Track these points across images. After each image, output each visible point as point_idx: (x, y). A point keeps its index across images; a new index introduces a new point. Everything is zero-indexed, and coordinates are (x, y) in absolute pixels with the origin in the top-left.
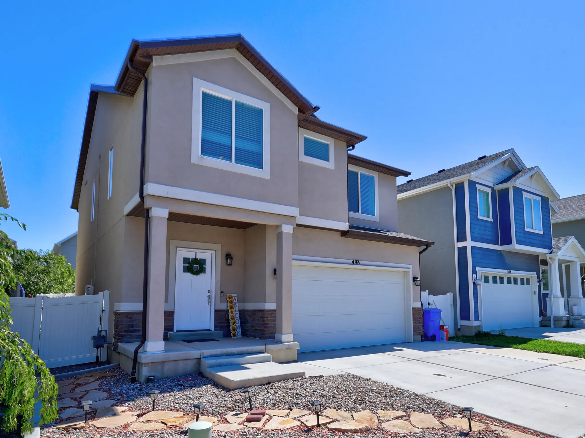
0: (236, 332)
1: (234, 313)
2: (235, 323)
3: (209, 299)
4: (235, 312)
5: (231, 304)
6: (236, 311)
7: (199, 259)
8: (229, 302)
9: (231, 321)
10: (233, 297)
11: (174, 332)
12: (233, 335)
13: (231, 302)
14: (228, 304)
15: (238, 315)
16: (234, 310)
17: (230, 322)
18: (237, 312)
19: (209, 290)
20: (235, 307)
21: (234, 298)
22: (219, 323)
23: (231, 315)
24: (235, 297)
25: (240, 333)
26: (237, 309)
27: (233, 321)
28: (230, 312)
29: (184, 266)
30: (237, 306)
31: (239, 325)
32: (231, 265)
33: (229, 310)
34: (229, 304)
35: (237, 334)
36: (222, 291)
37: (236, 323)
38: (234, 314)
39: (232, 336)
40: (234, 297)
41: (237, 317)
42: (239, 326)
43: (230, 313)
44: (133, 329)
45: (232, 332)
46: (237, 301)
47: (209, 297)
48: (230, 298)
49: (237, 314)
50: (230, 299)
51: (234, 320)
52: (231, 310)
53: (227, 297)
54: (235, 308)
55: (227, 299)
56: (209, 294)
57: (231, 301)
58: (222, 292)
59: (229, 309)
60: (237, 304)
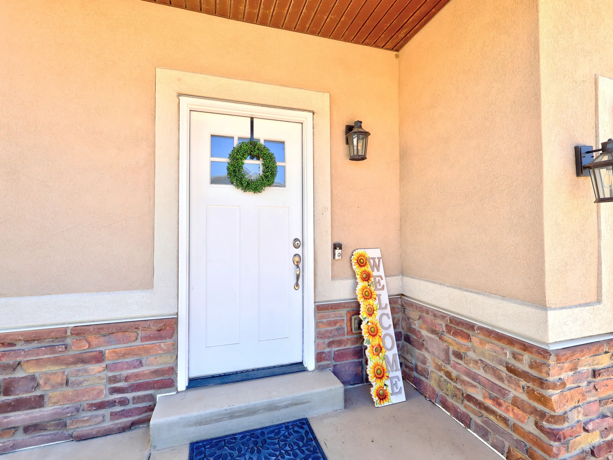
0: (388, 382)
1: (378, 313)
2: (381, 349)
3: (298, 266)
4: (381, 308)
5: (366, 283)
6: (383, 306)
7: (262, 142)
8: (358, 277)
9: (369, 343)
10: (372, 261)
11: (179, 390)
12: (378, 395)
13: (367, 277)
14: (357, 283)
15: (389, 318)
16: (377, 301)
17: (366, 348)
18: (385, 308)
19: (296, 240)
20: (378, 292)
21: (374, 262)
22: (330, 344)
23: (366, 320)
24: (377, 260)
25: (401, 384)
26: (385, 300)
27: (376, 341)
28: (363, 309)
29: (212, 163)
30: (383, 288)
31: (394, 355)
32: (363, 158)
33: (359, 305)
34: (361, 284)
35: (389, 390)
36: (336, 241)
37: (384, 350)
38: (378, 317)
39: (376, 399)
40: (374, 259)
41: (387, 326)
42: (394, 361)
43: (363, 314)
44: (11, 397)
45: (374, 384)
46: (382, 272)
47: (298, 261)
48: (362, 262)
49: (387, 315)
50: (361, 266)
51: (377, 337)
52: (367, 303)
53: (354, 261)
54: (379, 296)
55: (354, 267)
56: (299, 251)
57: (365, 272)
58: (336, 246)
59: (361, 300)
60: (383, 282)
